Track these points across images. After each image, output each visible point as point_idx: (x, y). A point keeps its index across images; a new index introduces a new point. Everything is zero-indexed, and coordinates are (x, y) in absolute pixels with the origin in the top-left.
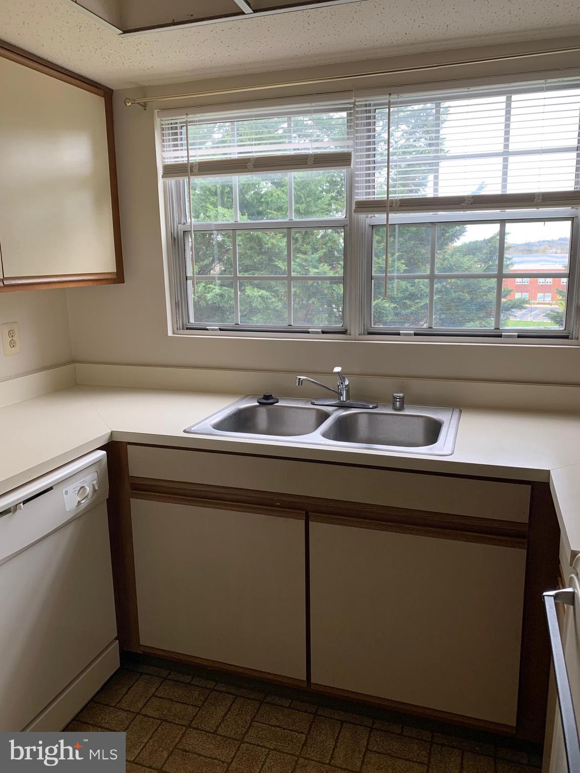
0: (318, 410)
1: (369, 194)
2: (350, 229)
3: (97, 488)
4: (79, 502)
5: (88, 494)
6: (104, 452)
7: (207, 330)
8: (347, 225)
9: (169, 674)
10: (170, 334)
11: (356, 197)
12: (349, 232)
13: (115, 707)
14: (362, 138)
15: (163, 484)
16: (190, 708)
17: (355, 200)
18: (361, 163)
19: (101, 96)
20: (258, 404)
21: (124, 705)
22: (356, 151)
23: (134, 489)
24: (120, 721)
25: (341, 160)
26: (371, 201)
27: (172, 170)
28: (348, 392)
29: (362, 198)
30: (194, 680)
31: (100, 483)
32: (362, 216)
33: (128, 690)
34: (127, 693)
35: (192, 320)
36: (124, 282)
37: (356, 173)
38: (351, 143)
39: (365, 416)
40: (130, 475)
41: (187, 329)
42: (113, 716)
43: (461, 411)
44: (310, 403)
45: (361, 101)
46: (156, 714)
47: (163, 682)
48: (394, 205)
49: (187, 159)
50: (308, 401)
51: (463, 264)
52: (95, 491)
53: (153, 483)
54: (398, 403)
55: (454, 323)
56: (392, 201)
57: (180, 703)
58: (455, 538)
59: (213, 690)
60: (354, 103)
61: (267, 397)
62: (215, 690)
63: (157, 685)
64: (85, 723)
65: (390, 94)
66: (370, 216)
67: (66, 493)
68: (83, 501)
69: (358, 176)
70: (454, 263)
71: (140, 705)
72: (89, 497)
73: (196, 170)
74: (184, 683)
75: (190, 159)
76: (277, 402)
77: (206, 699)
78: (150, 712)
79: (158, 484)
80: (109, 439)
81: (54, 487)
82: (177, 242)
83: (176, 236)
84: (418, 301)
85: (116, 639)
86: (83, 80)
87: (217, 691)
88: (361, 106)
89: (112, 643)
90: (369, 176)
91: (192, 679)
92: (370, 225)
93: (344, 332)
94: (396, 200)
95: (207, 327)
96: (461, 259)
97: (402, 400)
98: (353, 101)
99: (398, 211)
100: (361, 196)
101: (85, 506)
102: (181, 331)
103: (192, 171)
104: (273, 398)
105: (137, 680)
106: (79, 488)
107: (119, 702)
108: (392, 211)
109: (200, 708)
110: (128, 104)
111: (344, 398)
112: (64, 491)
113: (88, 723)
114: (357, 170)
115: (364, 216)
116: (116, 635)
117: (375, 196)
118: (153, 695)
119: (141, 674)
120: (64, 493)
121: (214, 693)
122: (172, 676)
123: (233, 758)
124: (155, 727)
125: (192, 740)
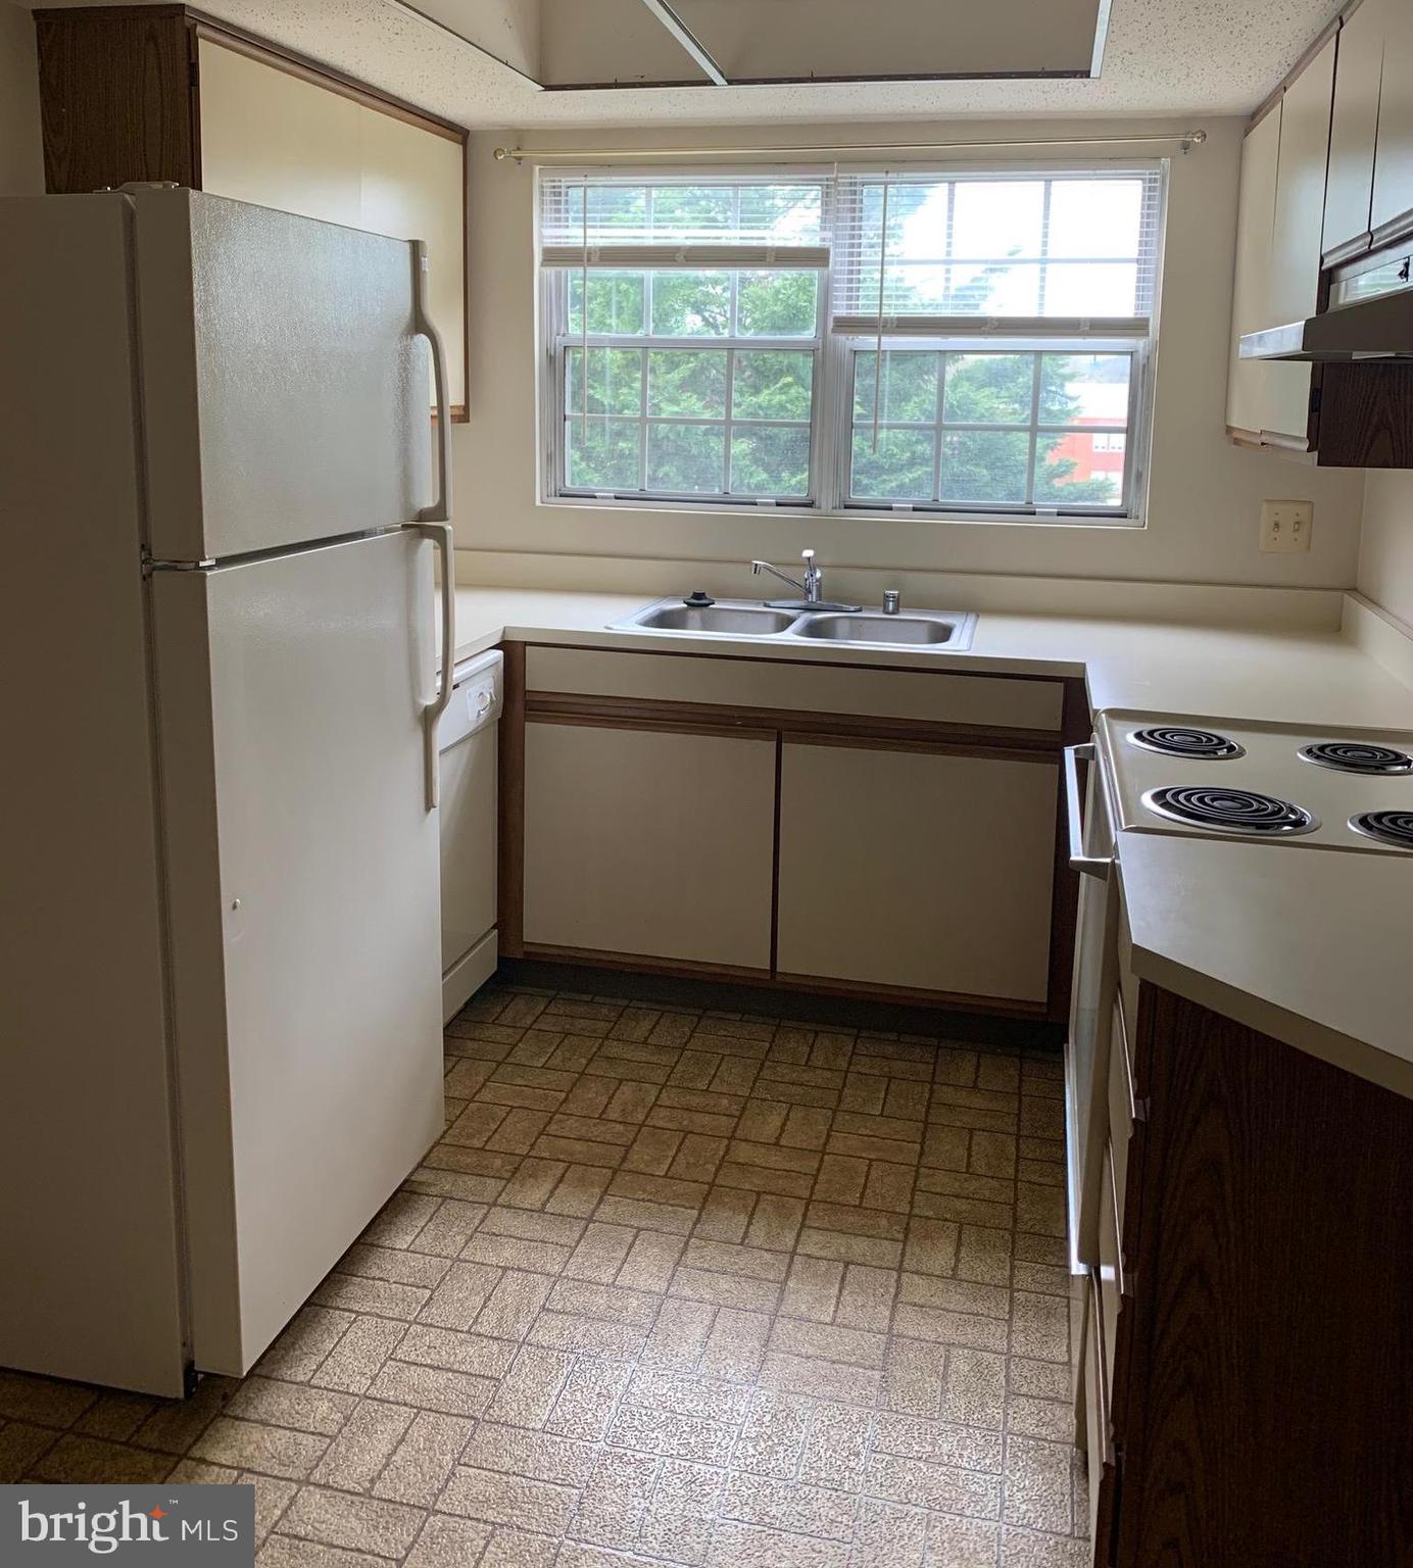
0: (778, 614)
1: (849, 307)
2: (823, 354)
4: (479, 712)
5: (487, 704)
6: (500, 653)
7: (595, 497)
8: (818, 349)
10: (538, 503)
11: (834, 311)
12: (821, 360)
13: (493, 1023)
14: (844, 228)
16: (602, 1024)
17: (834, 315)
18: (842, 263)
19: (458, 143)
20: (686, 606)
21: (504, 1021)
22: (836, 246)
23: (531, 710)
25: (815, 257)
26: (854, 318)
27: (557, 256)
28: (819, 588)
29: (842, 312)
30: (596, 998)
31: (497, 693)
32: (842, 338)
33: (504, 1009)
35: (568, 484)
36: (468, 421)
37: (836, 277)
38: (829, 234)
39: (847, 622)
40: (528, 688)
41: (561, 496)
42: (494, 1032)
43: (978, 616)
44: (762, 605)
45: (844, 177)
47: (551, 1001)
48: (889, 325)
49: (582, 241)
50: (758, 604)
51: (976, 404)
52: (492, 702)
54: (891, 603)
55: (968, 495)
56: (886, 319)
58: (970, 754)
59: (628, 1007)
60: (835, 180)
61: (698, 596)
63: (544, 1004)
65: (887, 172)
66: (850, 338)
67: (469, 697)
68: (482, 713)
69: (837, 281)
70: (958, 401)
71: (529, 1022)
72: (488, 707)
73: (595, 259)
74: (584, 1001)
75: (588, 240)
76: (713, 604)
80: (505, 637)
81: (460, 685)
82: (555, 362)
83: (552, 353)
84: (885, 477)
85: (494, 927)
86: (444, 124)
88: (844, 184)
89: (487, 933)
90: (852, 283)
91: (594, 997)
92: (851, 350)
93: (810, 505)
94: (892, 319)
95: (596, 494)
96: (972, 395)
97: (897, 601)
98: (834, 176)
99: (893, 333)
100: (840, 311)
101: (483, 720)
102: (553, 499)
103: (589, 260)
104: (706, 598)
106: (478, 694)
107: (497, 1018)
108: (887, 333)
109: (615, 1023)
110: (499, 158)
111: (813, 597)
112: (468, 692)
113: (462, 1038)
114: (835, 272)
115: (844, 337)
116: (495, 920)
117: (859, 311)
118: (543, 1013)
121: (629, 1009)
122: (562, 995)
123: (677, 1062)
124: (558, 1041)
125: (614, 1049)
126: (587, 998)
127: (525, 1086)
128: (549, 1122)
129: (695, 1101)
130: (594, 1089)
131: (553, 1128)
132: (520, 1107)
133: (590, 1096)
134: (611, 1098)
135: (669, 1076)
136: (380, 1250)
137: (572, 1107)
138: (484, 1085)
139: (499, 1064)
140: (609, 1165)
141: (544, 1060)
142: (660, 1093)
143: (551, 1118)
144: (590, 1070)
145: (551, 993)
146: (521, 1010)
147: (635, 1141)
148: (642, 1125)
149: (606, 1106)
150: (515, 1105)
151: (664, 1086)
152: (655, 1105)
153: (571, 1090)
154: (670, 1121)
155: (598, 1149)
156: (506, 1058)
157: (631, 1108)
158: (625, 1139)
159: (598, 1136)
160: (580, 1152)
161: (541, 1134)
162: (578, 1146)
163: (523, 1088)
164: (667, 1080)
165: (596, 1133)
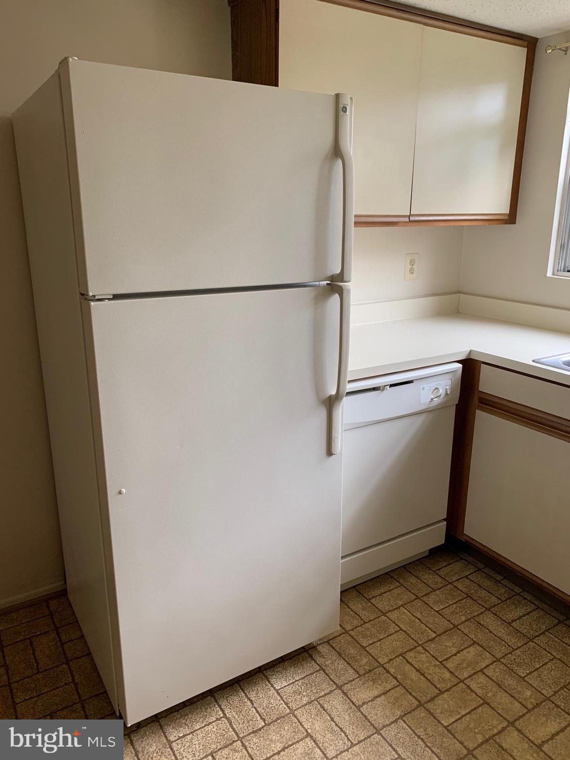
3: (449, 393)
4: (432, 399)
5: (440, 395)
6: (461, 365)
9: (484, 568)
10: (549, 275)
13: (434, 571)
15: (505, 403)
16: (494, 599)
21: (441, 573)
23: (481, 403)
24: (435, 582)
30: (504, 580)
31: (452, 389)
33: (447, 565)
34: (446, 566)
36: (515, 223)
40: (480, 389)
41: (568, 271)
42: (431, 577)
46: (465, 590)
47: (477, 571)
52: (447, 394)
53: (498, 400)
57: (487, 591)
59: (519, 594)
62: (519, 595)
63: (471, 571)
64: (410, 572)
67: (423, 389)
68: (435, 399)
71: (454, 579)
72: (442, 397)
74: (495, 579)
77: (510, 598)
78: (460, 586)
79: (501, 402)
80: (467, 356)
81: (414, 381)
85: (445, 520)
87: (522, 596)
89: (440, 521)
91: (503, 579)
101: (437, 404)
102: (561, 273)
105: (457, 561)
106: (433, 388)
107: (439, 570)
109: (502, 602)
110: (549, 51)
112: (422, 387)
113: (412, 573)
116: (445, 517)
118: (466, 577)
119: (461, 559)
120: (421, 388)
121: (518, 597)
122: (486, 570)
123: (519, 648)
124: (461, 598)
125: (488, 620)
126: (499, 578)
127: (419, 619)
128: (411, 650)
129: (510, 682)
130: (454, 641)
131: (410, 656)
132: (405, 632)
133: (448, 644)
134: (459, 652)
135: (506, 655)
136: (267, 683)
137: (432, 647)
138: (398, 608)
139: (417, 598)
140: (419, 698)
141: (442, 607)
142: (492, 664)
143: (415, 647)
144: (461, 627)
145: (481, 566)
146: (455, 569)
147: (448, 690)
148: (462, 681)
149: (452, 656)
150: (403, 629)
151: (498, 660)
152: (481, 670)
153: (440, 635)
154: (481, 688)
155: (424, 684)
156: (423, 596)
157: (465, 665)
158: (444, 685)
159: (430, 674)
160: (412, 680)
161: (401, 655)
162: (414, 675)
163: (417, 620)
164: (503, 657)
165: (430, 672)
